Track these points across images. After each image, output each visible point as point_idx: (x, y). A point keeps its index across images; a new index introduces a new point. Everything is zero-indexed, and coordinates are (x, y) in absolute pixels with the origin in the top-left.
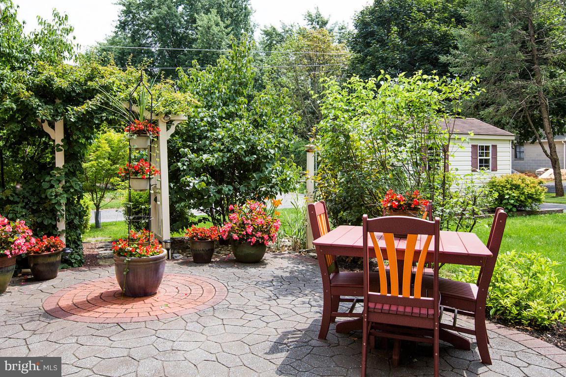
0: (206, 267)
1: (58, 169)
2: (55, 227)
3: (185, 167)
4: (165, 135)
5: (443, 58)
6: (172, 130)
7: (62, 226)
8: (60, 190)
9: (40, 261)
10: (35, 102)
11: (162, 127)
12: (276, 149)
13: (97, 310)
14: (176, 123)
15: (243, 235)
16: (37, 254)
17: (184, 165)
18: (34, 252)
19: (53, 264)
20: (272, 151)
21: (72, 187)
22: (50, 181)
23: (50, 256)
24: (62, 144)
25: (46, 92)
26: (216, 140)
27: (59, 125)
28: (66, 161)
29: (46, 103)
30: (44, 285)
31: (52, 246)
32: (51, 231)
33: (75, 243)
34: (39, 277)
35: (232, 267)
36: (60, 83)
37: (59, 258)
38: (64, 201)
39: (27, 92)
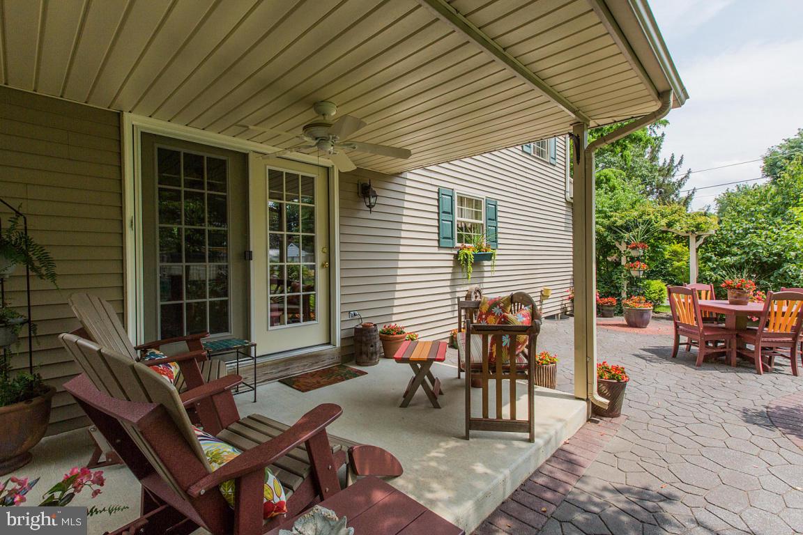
1: (623, 266)
4: (694, 245)
6: (701, 241)
7: (624, 295)
8: (622, 276)
9: (604, 308)
10: (606, 233)
11: (692, 240)
14: (704, 237)
16: (602, 305)
23: (608, 306)
24: (623, 253)
27: (624, 243)
31: (609, 302)
37: (612, 308)
38: (625, 283)
39: (603, 230)
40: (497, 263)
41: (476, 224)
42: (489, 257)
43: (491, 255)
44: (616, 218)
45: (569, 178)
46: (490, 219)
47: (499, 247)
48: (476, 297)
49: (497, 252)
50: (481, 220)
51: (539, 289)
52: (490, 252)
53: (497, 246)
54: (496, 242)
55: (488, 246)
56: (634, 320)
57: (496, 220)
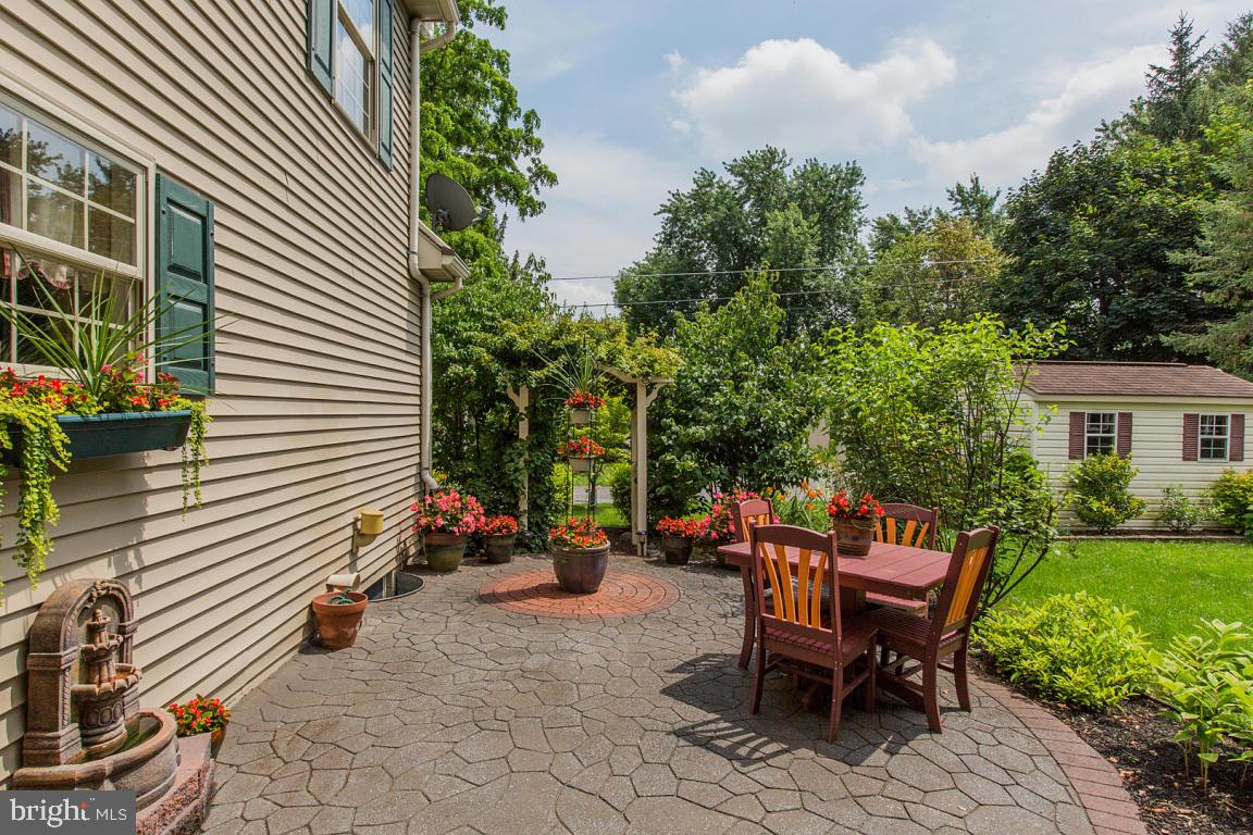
0: (677, 571)
1: (522, 440)
2: (516, 505)
3: (670, 442)
4: (644, 402)
5: (1175, 257)
6: (654, 395)
7: (524, 506)
8: (521, 464)
9: (492, 542)
10: (495, 366)
11: (641, 392)
12: (789, 422)
13: (528, 601)
14: (658, 387)
15: (724, 534)
16: (490, 536)
17: (670, 438)
18: (488, 532)
19: (505, 547)
20: (783, 424)
21: (533, 461)
22: (510, 454)
23: (502, 537)
24: (525, 412)
25: (509, 357)
26: (710, 409)
27: (524, 392)
28: (530, 433)
29: (509, 368)
30: (493, 569)
31: (504, 527)
32: (512, 511)
33: (538, 526)
34: (491, 560)
35: (708, 573)
36: (522, 344)
37: (511, 541)
38: (524, 478)
39: (487, 357)
40: (209, 451)
41: (109, 278)
42: (174, 432)
43: (182, 423)
44: (514, 334)
45: (417, 222)
46: (175, 268)
47: (221, 386)
48: (93, 632)
49: (212, 407)
50: (131, 261)
51: (349, 518)
52: (175, 411)
53: (210, 384)
54: (206, 365)
55: (165, 381)
56: (577, 576)
57: (205, 275)
